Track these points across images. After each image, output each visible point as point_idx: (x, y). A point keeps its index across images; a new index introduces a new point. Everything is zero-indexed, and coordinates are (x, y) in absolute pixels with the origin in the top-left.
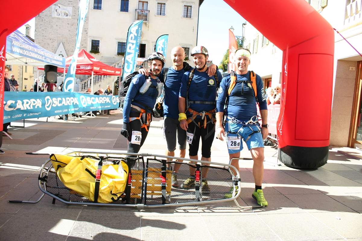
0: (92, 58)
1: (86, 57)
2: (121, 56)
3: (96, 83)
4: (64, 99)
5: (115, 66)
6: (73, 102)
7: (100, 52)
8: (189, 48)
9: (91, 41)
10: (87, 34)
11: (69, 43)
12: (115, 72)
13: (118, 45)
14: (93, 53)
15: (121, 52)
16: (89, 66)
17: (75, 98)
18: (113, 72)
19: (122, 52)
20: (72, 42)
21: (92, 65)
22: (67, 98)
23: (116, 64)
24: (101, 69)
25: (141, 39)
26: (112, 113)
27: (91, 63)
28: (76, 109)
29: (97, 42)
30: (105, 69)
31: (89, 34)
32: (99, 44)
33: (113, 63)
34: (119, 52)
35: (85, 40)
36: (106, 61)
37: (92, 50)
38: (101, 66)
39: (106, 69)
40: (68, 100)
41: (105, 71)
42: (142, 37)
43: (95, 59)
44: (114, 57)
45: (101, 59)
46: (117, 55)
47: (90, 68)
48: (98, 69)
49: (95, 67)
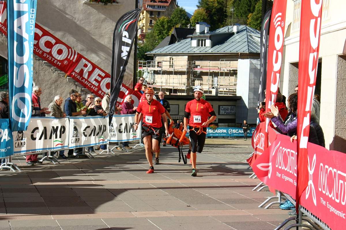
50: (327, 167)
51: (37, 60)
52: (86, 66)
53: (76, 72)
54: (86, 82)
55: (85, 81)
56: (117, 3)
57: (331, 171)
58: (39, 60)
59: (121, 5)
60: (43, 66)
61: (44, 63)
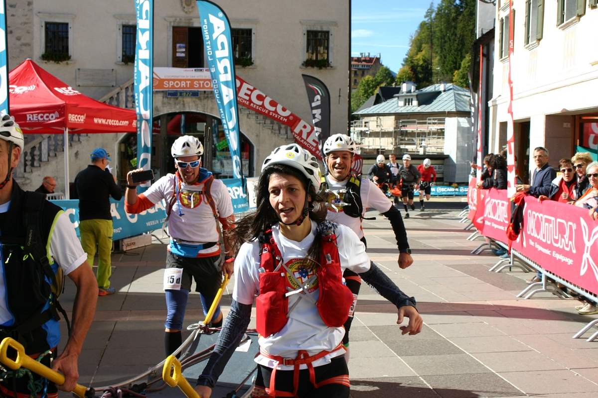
1: (42, 84)
5: (118, 94)
7: (72, 58)
8: (328, 32)
9: (43, 24)
10: (31, 8)
12: (131, 123)
13: (123, 33)
14: (52, 59)
15: (132, 54)
16: (54, 112)
18: (125, 123)
19: (134, 52)
21: (62, 110)
23: (121, 89)
24: (90, 118)
25: (190, 12)
26: (128, 245)
27: (60, 102)
29: (60, 29)
30: (100, 118)
31: (36, 6)
32: (67, 32)
33: (113, 86)
34: (128, 54)
35: (26, 23)
36: (91, 83)
37: (46, 51)
38: (87, 108)
39: (104, 118)
41: (102, 125)
42: (192, 7)
43: (70, 88)
44: (113, 70)
45: (76, 78)
46: (123, 63)
47: (57, 118)
48: (82, 120)
49: (73, 115)
50: (534, 213)
51: (257, 123)
52: (305, 127)
53: (295, 133)
55: (304, 142)
56: (332, 67)
57: (538, 217)
58: (260, 123)
59: (334, 69)
60: (263, 130)
61: (264, 127)
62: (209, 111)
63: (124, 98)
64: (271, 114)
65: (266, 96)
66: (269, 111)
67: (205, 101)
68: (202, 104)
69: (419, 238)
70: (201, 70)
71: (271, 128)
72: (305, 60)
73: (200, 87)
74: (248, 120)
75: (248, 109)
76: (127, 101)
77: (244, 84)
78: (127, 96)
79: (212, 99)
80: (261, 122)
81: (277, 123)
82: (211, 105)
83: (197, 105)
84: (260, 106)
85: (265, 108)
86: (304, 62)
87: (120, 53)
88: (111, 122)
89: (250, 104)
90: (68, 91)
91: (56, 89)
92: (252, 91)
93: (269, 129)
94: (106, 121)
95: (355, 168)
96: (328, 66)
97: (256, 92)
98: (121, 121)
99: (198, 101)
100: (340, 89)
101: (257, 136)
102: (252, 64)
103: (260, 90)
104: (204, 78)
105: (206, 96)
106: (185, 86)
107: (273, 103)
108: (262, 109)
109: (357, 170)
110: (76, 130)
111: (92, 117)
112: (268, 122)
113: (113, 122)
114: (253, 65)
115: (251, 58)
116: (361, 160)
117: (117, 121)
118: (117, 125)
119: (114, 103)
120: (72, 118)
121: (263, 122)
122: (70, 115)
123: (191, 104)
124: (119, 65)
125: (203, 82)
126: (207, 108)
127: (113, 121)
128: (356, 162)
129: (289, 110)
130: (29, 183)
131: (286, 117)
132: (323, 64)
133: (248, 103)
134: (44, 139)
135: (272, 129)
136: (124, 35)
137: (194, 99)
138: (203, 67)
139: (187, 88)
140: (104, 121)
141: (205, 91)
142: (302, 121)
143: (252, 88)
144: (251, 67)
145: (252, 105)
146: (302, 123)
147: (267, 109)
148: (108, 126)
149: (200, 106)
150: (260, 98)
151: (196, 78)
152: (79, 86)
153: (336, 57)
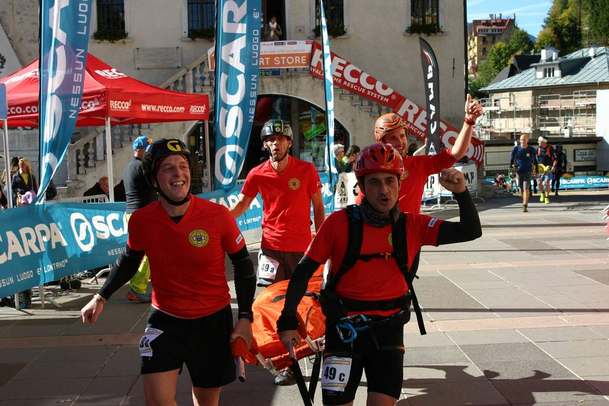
0: (101, 69)
2: (204, 39)
3: (124, 145)
4: (10, 235)
5: (184, 76)
6: (45, 239)
7: (129, 35)
11: (18, 13)
12: (187, 110)
13: (189, 3)
14: (106, 38)
15: (200, 28)
16: (93, 99)
17: (51, 224)
18: (183, 108)
19: (202, 25)
20: (28, 7)
21: (103, 96)
22: (23, 231)
23: (188, 71)
24: (136, 104)
27: (100, 87)
28: (59, 265)
29: (115, 2)
30: (149, 104)
33: (178, 67)
34: (195, 27)
36: (153, 64)
37: (99, 28)
38: (133, 93)
39: (153, 104)
40: (28, 236)
41: (152, 112)
43: (114, 70)
44: (178, 48)
45: (134, 60)
46: (189, 39)
47: (96, 106)
48: (127, 108)
49: (116, 102)
51: (352, 106)
54: (412, 126)
55: (410, 126)
56: (442, 32)
58: (355, 105)
59: (446, 35)
60: (359, 113)
61: (361, 109)
62: (293, 92)
63: (192, 82)
64: (369, 93)
65: (362, 72)
66: (367, 90)
67: (289, 80)
68: (285, 85)
69: (546, 239)
70: (282, 44)
71: (369, 110)
72: (410, 26)
73: (281, 65)
74: (341, 101)
75: (341, 88)
76: (195, 85)
77: (335, 58)
78: (195, 79)
79: (297, 78)
80: (357, 103)
81: (376, 105)
82: (295, 86)
83: (279, 86)
84: (355, 84)
85: (361, 86)
86: (408, 28)
87: (186, 28)
88: (162, 109)
89: (342, 82)
90: (111, 74)
91: (98, 72)
92: (344, 66)
93: (368, 111)
94: (157, 108)
95: (475, 157)
96: (438, 32)
97: (350, 68)
98: (175, 108)
99: (280, 82)
100: (454, 60)
101: (353, 121)
102: (344, 33)
103: (355, 65)
104: (286, 53)
105: (289, 74)
106: (263, 64)
107: (371, 80)
108: (357, 88)
109: (477, 159)
110: (126, 120)
111: (140, 104)
112: (366, 103)
113: (166, 109)
114: (346, 34)
115: (343, 26)
116: (482, 146)
117: (171, 107)
118: (171, 111)
119: (180, 87)
120: (115, 105)
121: (360, 103)
122: (111, 101)
123: (271, 86)
124: (184, 41)
125: (285, 58)
126: (291, 89)
127: (165, 107)
128: (476, 148)
129: (392, 88)
130: (83, 187)
131: (387, 97)
132: (433, 29)
133: (340, 81)
134: (99, 134)
135: (371, 111)
136: (190, 5)
137: (275, 79)
138: (285, 39)
139: (265, 65)
140: (154, 108)
141: (288, 69)
142: (407, 100)
143: (344, 62)
144: (343, 37)
145: (345, 83)
146: (407, 103)
147: (363, 88)
148: (160, 113)
149: (282, 87)
150: (354, 74)
151: (277, 53)
152: (138, 69)
153: (447, 20)
